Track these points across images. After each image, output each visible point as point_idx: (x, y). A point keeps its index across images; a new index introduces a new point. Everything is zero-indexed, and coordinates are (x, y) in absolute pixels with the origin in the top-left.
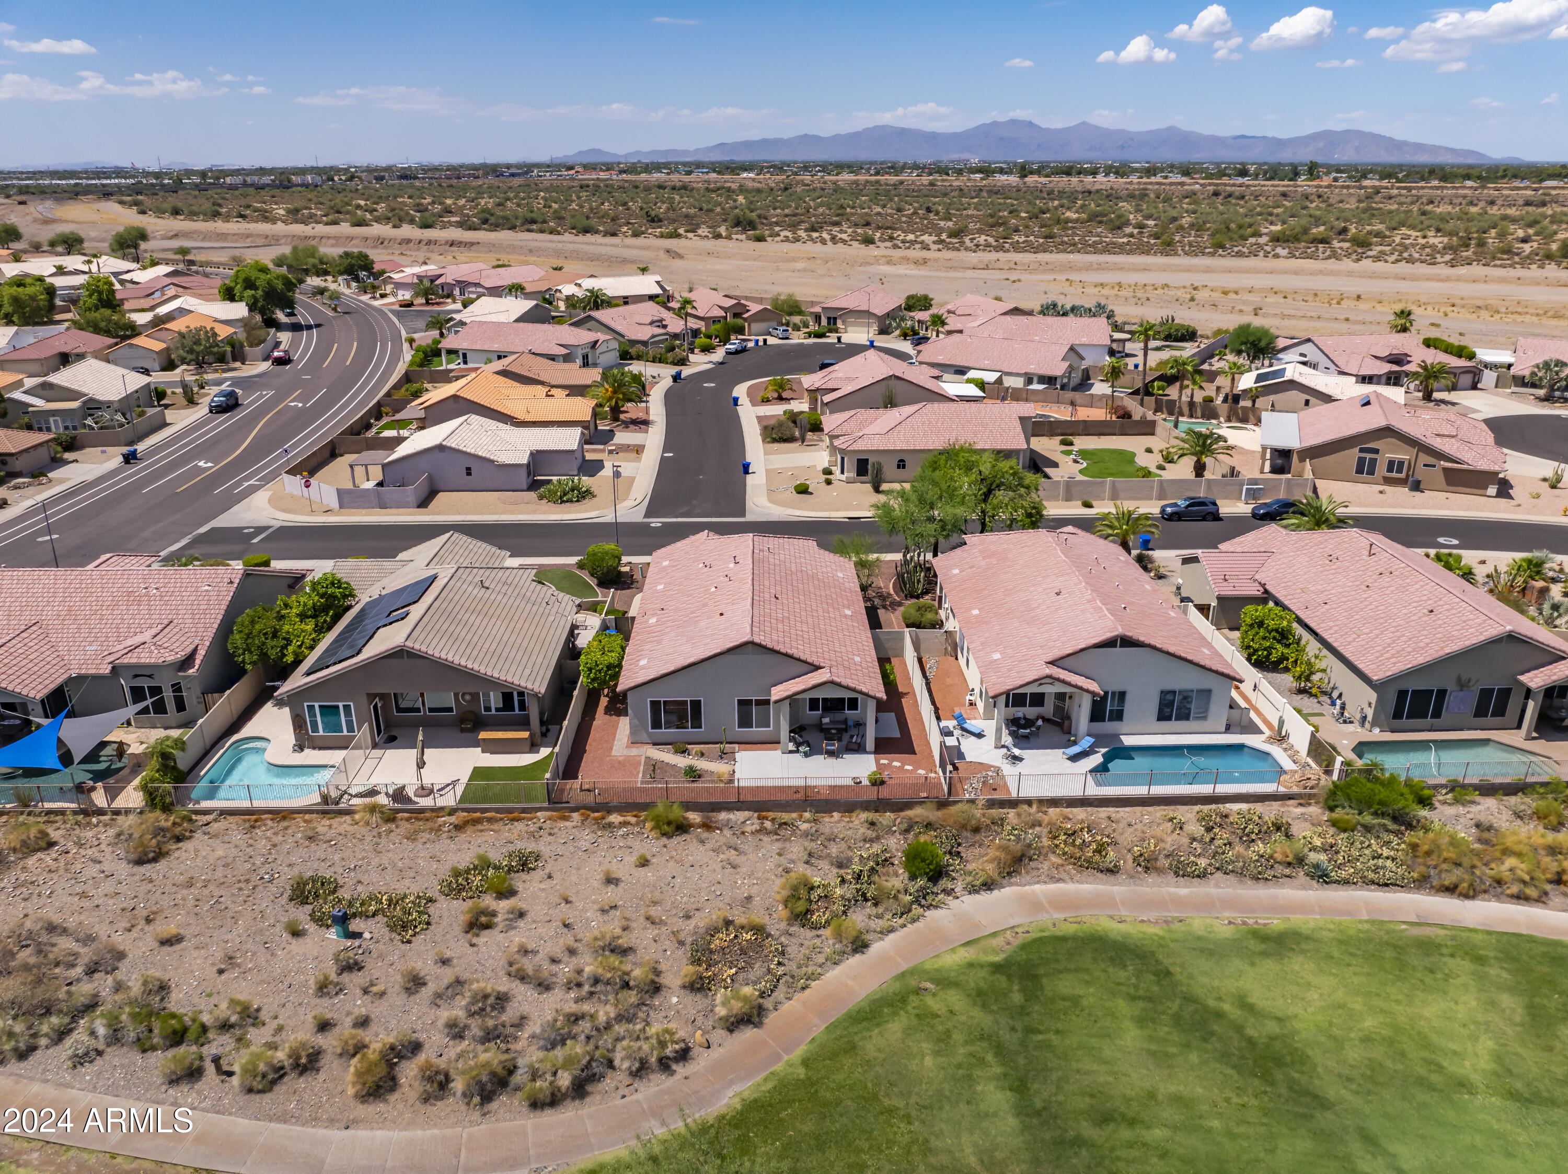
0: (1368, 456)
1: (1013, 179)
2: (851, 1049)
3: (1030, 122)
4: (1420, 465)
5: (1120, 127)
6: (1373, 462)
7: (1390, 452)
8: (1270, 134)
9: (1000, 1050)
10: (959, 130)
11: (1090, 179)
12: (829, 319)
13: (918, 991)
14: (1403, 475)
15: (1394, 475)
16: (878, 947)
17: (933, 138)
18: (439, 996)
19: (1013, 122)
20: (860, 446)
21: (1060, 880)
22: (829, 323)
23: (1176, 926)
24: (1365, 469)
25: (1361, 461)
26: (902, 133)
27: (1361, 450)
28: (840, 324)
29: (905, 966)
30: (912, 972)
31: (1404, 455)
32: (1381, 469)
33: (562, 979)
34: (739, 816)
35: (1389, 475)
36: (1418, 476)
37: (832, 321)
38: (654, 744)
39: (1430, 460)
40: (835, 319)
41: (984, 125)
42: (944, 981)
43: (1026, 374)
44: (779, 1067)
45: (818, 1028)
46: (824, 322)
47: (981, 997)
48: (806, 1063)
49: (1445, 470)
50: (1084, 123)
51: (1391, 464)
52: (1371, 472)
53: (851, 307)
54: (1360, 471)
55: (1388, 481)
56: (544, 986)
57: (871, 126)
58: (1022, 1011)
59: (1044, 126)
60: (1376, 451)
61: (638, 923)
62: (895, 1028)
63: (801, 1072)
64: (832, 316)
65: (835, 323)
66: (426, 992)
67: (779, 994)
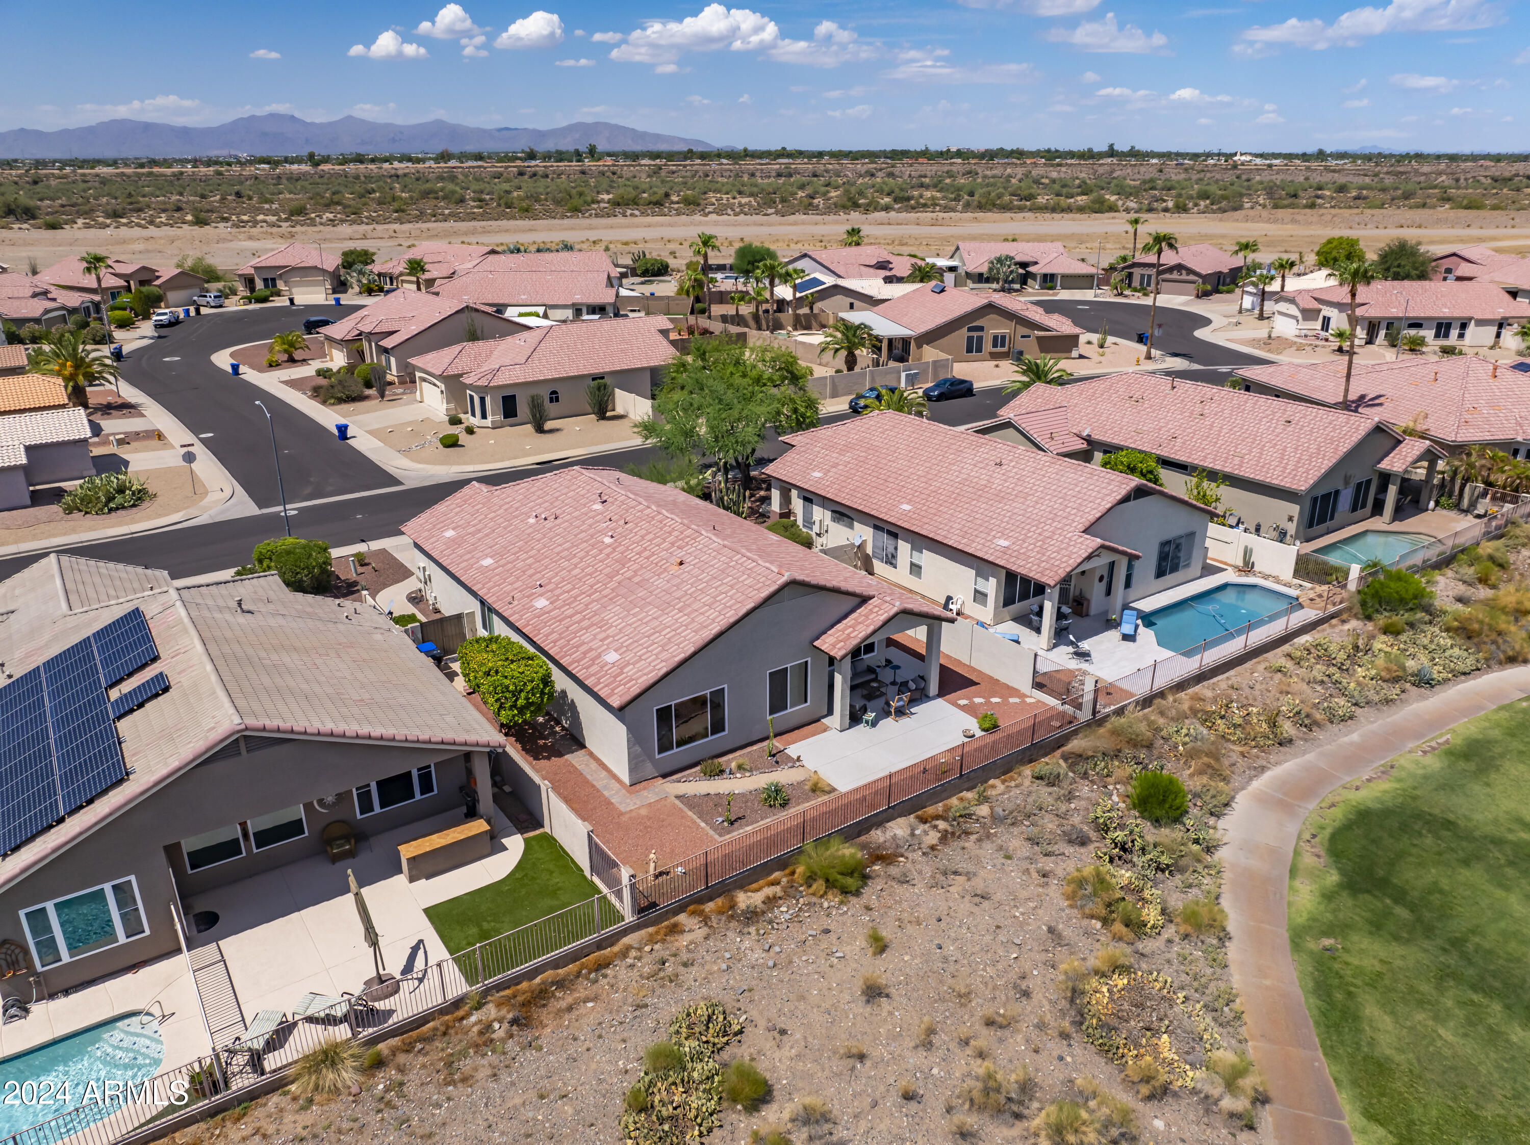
0: (975, 334)
1: (305, 168)
3: (293, 117)
4: (1018, 337)
5: (390, 121)
6: (980, 339)
7: (995, 328)
8: (530, 126)
10: (214, 124)
11: (386, 165)
12: (265, 280)
14: (1005, 349)
15: (999, 349)
17: (185, 133)
19: (273, 116)
20: (503, 379)
21: (1263, 769)
22: (266, 286)
24: (973, 347)
25: (970, 339)
26: (147, 127)
27: (970, 330)
28: (281, 285)
31: (1004, 329)
32: (988, 346)
34: (899, 828)
35: (995, 350)
36: (1018, 348)
37: (270, 282)
38: (664, 776)
39: (1026, 331)
40: (273, 280)
41: (242, 119)
43: (573, 305)
46: (259, 284)
49: (1039, 339)
50: (349, 117)
51: (995, 338)
52: (979, 350)
53: (293, 264)
54: (969, 350)
55: (994, 356)
57: (106, 119)
59: (308, 120)
60: (981, 329)
64: (269, 276)
65: (274, 285)
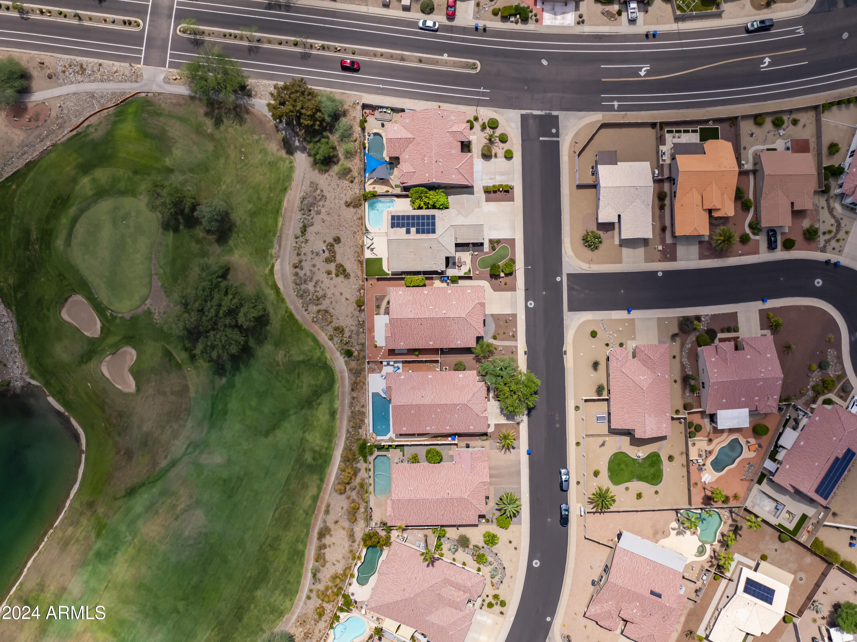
2: (308, 336)
9: (309, 360)
13: (320, 348)
16: (330, 343)
18: (311, 271)
21: (349, 379)
23: (337, 398)
29: (325, 346)
30: (324, 348)
33: (316, 289)
42: (323, 353)
44: (304, 325)
45: (312, 331)
47: (319, 359)
48: (305, 329)
56: (315, 286)
58: (317, 365)
61: (331, 300)
62: (312, 343)
63: (303, 328)
66: (312, 268)
67: (318, 325)
